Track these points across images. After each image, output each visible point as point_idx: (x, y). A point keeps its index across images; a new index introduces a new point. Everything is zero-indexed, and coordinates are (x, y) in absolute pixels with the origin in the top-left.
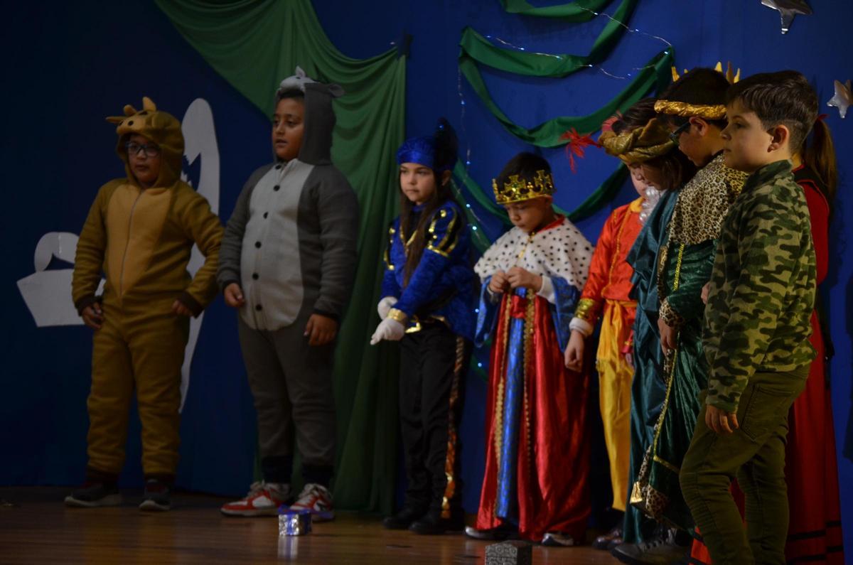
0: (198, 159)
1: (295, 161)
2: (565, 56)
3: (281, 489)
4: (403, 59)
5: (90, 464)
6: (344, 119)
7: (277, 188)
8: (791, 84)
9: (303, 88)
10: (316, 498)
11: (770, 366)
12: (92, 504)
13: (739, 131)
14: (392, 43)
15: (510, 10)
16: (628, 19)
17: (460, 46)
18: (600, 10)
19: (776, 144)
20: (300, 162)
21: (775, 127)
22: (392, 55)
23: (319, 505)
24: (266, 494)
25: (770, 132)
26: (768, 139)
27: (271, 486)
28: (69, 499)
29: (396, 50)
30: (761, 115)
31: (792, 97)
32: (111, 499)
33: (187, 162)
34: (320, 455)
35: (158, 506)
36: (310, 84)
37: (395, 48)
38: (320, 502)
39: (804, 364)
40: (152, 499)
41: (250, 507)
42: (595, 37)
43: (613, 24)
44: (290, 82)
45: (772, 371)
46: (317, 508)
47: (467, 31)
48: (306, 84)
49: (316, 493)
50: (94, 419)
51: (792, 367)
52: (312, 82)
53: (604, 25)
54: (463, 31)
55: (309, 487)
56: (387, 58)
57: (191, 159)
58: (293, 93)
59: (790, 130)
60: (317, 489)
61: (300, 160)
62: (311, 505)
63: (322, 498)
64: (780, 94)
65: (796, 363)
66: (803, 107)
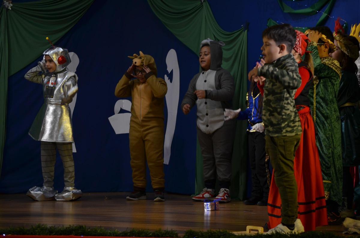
0: (172, 71)
1: (209, 70)
2: (306, 28)
3: (213, 191)
4: (246, 31)
5: (134, 185)
6: (226, 54)
7: (205, 81)
8: (287, 28)
9: (209, 43)
10: (225, 194)
11: (285, 134)
12: (136, 199)
13: (268, 47)
14: (242, 26)
15: (285, 11)
16: (330, 13)
17: (267, 26)
18: (319, 10)
19: (281, 51)
20: (211, 70)
21: (281, 45)
22: (241, 30)
23: (226, 196)
24: (208, 192)
25: (279, 46)
26: (278, 49)
27: (209, 190)
28: (128, 197)
29: (243, 28)
30: (276, 40)
31: (287, 34)
32: (143, 197)
33: (168, 72)
34: (227, 177)
35: (161, 199)
36: (212, 41)
37: (243, 27)
38: (227, 195)
39: (299, 133)
40: (159, 197)
41: (203, 197)
42: (318, 20)
43: (324, 15)
44: (204, 41)
45: (286, 136)
46: (226, 197)
47: (269, 20)
48: (210, 42)
49: (225, 192)
50: (134, 169)
51: (293, 134)
52: (213, 41)
53: (321, 16)
54: (268, 20)
55: (222, 190)
56: (240, 31)
57: (169, 71)
58: (206, 45)
59: (286, 46)
60: (225, 190)
61: (211, 69)
62: (223, 196)
63: (227, 194)
64: (283, 32)
65: (295, 133)
66: (291, 37)
